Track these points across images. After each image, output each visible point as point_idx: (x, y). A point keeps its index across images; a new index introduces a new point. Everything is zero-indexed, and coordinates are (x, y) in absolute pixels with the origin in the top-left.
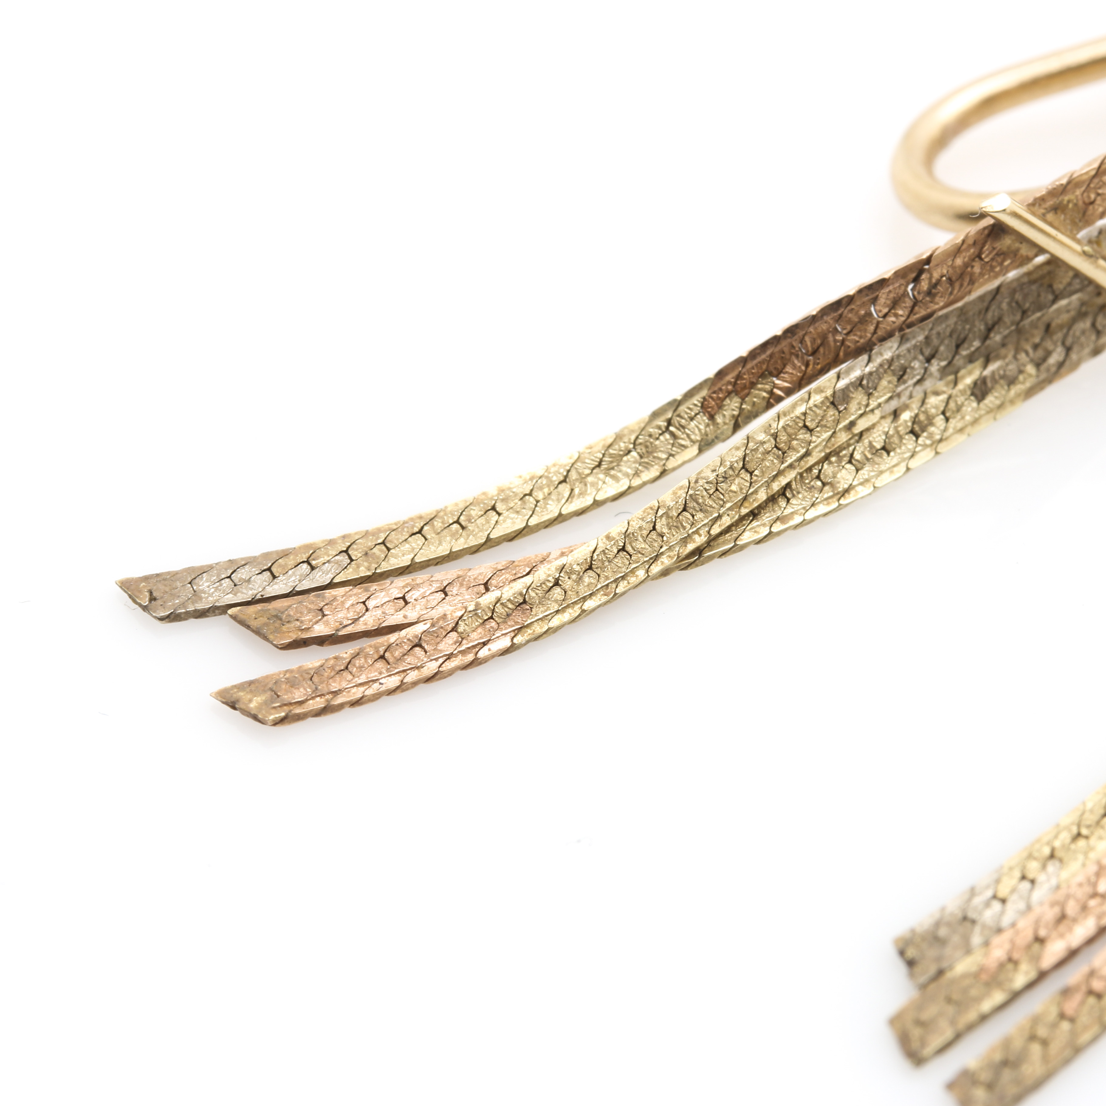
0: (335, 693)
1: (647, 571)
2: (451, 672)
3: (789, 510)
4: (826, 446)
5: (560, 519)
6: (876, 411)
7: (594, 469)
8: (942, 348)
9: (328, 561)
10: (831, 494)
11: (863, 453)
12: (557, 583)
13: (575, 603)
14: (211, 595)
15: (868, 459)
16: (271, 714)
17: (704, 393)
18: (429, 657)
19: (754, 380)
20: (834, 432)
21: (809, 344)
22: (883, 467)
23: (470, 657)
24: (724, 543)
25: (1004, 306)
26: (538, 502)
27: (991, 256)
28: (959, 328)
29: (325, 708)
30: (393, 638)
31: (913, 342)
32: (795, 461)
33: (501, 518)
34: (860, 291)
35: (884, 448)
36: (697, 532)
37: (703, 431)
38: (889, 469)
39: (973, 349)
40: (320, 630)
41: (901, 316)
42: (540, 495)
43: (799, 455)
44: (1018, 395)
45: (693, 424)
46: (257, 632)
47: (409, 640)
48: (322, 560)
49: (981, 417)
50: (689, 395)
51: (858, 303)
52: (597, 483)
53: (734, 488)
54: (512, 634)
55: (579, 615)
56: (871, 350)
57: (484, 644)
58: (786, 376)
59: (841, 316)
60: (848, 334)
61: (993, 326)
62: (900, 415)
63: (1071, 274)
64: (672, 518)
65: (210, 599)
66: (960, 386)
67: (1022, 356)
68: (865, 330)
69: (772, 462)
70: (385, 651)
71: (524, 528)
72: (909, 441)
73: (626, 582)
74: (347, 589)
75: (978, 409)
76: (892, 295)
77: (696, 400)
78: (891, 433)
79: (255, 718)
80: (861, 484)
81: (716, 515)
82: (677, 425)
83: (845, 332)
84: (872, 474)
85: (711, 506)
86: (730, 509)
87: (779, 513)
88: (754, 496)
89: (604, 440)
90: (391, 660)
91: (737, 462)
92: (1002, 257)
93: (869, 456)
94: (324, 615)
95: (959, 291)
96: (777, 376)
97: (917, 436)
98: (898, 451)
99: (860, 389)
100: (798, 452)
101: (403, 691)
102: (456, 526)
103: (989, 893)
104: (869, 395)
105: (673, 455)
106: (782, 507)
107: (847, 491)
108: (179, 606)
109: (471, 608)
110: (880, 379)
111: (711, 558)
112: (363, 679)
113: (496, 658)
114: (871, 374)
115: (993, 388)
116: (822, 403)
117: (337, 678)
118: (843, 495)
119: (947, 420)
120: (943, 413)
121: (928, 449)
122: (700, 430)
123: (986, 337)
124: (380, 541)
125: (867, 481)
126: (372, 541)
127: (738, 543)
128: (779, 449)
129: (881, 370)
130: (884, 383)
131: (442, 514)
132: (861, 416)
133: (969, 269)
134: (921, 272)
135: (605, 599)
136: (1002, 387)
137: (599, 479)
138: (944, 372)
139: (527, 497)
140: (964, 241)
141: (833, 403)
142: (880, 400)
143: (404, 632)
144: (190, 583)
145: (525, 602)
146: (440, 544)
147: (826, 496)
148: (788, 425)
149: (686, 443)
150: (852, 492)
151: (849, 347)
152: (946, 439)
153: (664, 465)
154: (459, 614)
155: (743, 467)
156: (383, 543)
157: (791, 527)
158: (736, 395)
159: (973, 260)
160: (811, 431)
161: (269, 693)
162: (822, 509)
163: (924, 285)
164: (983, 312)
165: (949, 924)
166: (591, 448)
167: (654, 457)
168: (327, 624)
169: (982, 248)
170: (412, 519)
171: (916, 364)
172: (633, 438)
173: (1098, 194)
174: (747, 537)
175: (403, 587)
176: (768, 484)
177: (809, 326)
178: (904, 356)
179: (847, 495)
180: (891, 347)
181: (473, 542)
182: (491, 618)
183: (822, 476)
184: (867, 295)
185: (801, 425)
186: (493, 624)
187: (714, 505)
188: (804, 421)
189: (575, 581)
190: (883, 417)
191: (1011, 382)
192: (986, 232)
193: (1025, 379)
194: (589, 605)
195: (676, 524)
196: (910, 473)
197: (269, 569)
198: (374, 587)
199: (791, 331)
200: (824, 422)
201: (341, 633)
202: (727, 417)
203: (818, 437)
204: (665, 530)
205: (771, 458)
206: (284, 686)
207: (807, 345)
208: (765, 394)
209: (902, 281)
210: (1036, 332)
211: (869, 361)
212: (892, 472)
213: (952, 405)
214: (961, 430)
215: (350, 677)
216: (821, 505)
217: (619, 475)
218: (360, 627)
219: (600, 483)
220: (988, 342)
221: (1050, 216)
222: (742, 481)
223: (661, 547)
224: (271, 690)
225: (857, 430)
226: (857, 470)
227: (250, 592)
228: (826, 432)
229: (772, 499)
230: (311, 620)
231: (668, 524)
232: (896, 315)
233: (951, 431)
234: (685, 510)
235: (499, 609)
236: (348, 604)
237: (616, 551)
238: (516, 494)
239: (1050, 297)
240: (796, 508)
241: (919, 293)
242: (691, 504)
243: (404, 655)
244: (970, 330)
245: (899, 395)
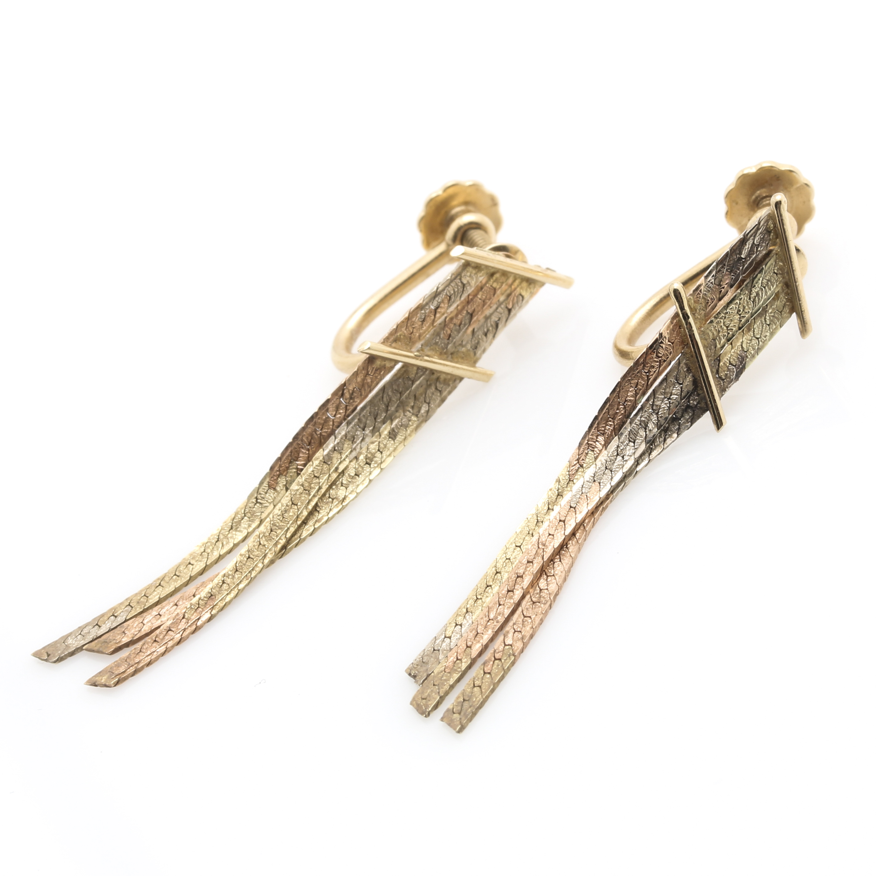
0: (138, 663)
1: (263, 563)
2: (188, 637)
3: (320, 516)
4: (328, 482)
5: (221, 558)
6: (346, 460)
7: (230, 530)
8: (368, 422)
9: (122, 612)
10: (337, 502)
11: (347, 480)
12: (223, 582)
13: (234, 588)
14: (74, 644)
15: (350, 482)
16: (112, 681)
17: (268, 480)
18: (175, 633)
19: (287, 466)
20: (329, 475)
21: (306, 440)
22: (357, 483)
23: (194, 627)
24: (296, 539)
25: (390, 393)
26: (208, 554)
27: (373, 372)
28: (373, 410)
29: (135, 670)
30: (158, 632)
31: (353, 423)
32: (315, 493)
33: (194, 566)
34: (320, 408)
35: (356, 475)
36: (280, 539)
37: (273, 497)
38: (361, 483)
39: (383, 417)
40: (125, 640)
41: (342, 413)
42: (209, 551)
43: (316, 490)
44: (412, 432)
45: (267, 495)
46: (98, 652)
47: (165, 629)
48: (119, 612)
49: (397, 446)
50: (261, 483)
51: (321, 414)
52: (233, 536)
53: (291, 514)
54: (210, 611)
55: (238, 593)
56: (335, 433)
57: (199, 619)
58: (301, 459)
59: (315, 423)
60: (321, 430)
61: (388, 404)
62: (359, 458)
63: (415, 368)
64: (267, 536)
65: (74, 646)
66: (383, 436)
67: (408, 414)
68: (329, 425)
69: (305, 497)
70: (156, 638)
71: (205, 567)
72: (367, 468)
73: (254, 571)
74: (133, 619)
75: (395, 443)
76: (334, 405)
77: (265, 484)
78: (357, 467)
79: (106, 686)
80: (350, 493)
81: (286, 528)
82: (260, 498)
83: (320, 429)
84: (354, 487)
85: (283, 526)
86: (292, 524)
87: (316, 519)
88: (302, 515)
89: (231, 517)
90: (159, 641)
91: (288, 502)
92: (379, 370)
93: (350, 480)
94: (125, 634)
95: (365, 393)
96: (297, 461)
97: (370, 464)
98: (363, 474)
99: (335, 452)
100: (315, 488)
101: (169, 652)
102: (175, 577)
103: (443, 637)
104: (341, 453)
105: (263, 512)
106: (317, 516)
107: (344, 499)
108: (61, 654)
109: (189, 606)
110: (343, 444)
111: (291, 548)
112: (149, 652)
113: (206, 624)
114: (338, 443)
115: (398, 432)
116: (319, 463)
117: (138, 656)
118: (343, 501)
119: (381, 453)
120: (379, 450)
121: (377, 469)
122: (271, 497)
123: (387, 411)
124: (143, 595)
125: (352, 491)
126: (139, 596)
127: (301, 538)
128: (306, 490)
129: (342, 441)
130: (346, 446)
131: (167, 574)
132: (340, 463)
133: (365, 381)
134: (343, 390)
135: (247, 582)
136: (403, 430)
137: (233, 534)
138: (373, 432)
139: (203, 553)
140: (358, 369)
141: (324, 462)
142: (346, 454)
143: (162, 627)
144: (64, 643)
145: (212, 595)
146: (170, 586)
147: (335, 504)
148: (307, 478)
149: (268, 504)
150: (347, 499)
151: (324, 435)
152: (384, 461)
153: (260, 518)
154: (184, 611)
155: (293, 504)
156: (145, 595)
157: (323, 523)
158: (282, 475)
159: (366, 376)
160: (318, 477)
161: (109, 673)
162: (335, 510)
163: (347, 395)
164: (381, 399)
165: (427, 655)
166: (225, 522)
167: (255, 516)
168: (128, 636)
169: (368, 369)
170: (155, 581)
171: (358, 433)
172: (243, 511)
173: (414, 328)
174: (305, 534)
175: (158, 610)
176: (306, 507)
177: (303, 432)
178: (351, 431)
179: (345, 501)
180: (344, 429)
181: (184, 580)
182: (199, 607)
183: (331, 496)
184: (324, 409)
185: (313, 476)
186: (200, 609)
187: (284, 524)
188: (314, 474)
189: (231, 579)
190: (351, 461)
191: (406, 426)
192: (367, 362)
193: (413, 423)
194: (241, 586)
195: (269, 539)
196: (372, 483)
197: (97, 624)
198: (145, 614)
199: (296, 438)
200: (323, 472)
201: (135, 638)
202: (281, 486)
203: (322, 479)
204: (265, 543)
205: (304, 495)
206: (115, 668)
207: (305, 441)
208: (295, 470)
209: (337, 397)
210: (410, 400)
211: (335, 438)
212: (363, 484)
213: (382, 445)
214: (390, 455)
215: (143, 654)
216: (334, 509)
217: (242, 529)
218: (143, 633)
219: (234, 536)
220: (389, 412)
221: (394, 345)
222: (294, 510)
223: (266, 550)
224: (109, 672)
225: (340, 470)
226: (346, 488)
227: (91, 637)
228: (325, 476)
229: (311, 514)
230: (120, 638)
231: (266, 540)
232: (340, 413)
233: (385, 457)
234: (271, 531)
235: (201, 602)
236: (135, 626)
237: (246, 559)
238: (198, 554)
239: (410, 382)
240: (323, 514)
241: (346, 399)
242: (274, 528)
243: (164, 636)
244: (378, 409)
245: (355, 449)
